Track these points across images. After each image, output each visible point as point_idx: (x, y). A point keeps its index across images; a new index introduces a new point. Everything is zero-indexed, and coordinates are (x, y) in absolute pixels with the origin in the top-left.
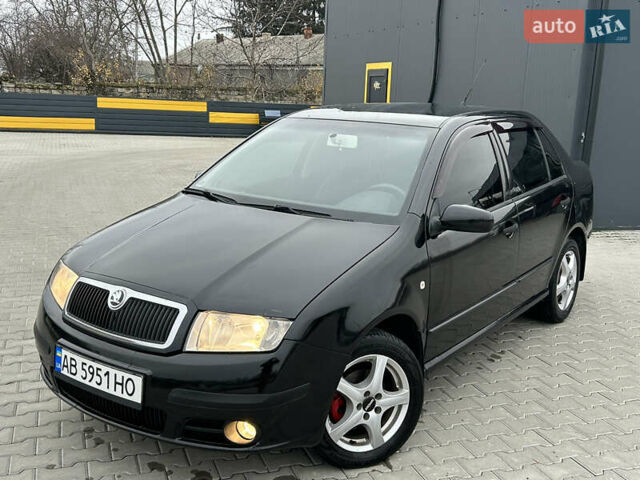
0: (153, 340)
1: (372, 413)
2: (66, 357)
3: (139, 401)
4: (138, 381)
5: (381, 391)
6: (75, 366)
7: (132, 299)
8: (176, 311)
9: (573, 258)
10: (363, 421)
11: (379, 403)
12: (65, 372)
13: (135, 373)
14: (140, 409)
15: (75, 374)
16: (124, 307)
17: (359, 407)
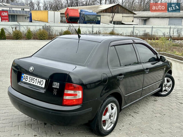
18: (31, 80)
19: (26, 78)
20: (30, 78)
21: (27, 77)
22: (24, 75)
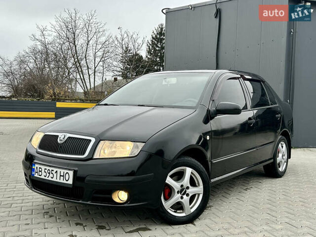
0: (79, 154)
1: (185, 196)
2: (37, 167)
3: (71, 183)
4: (71, 173)
5: (189, 185)
6: (41, 171)
7: (69, 137)
8: (90, 141)
9: (284, 145)
10: (180, 200)
11: (188, 191)
12: (36, 175)
13: (69, 170)
14: (71, 187)
15: (41, 175)
16: (65, 141)
17: (178, 192)
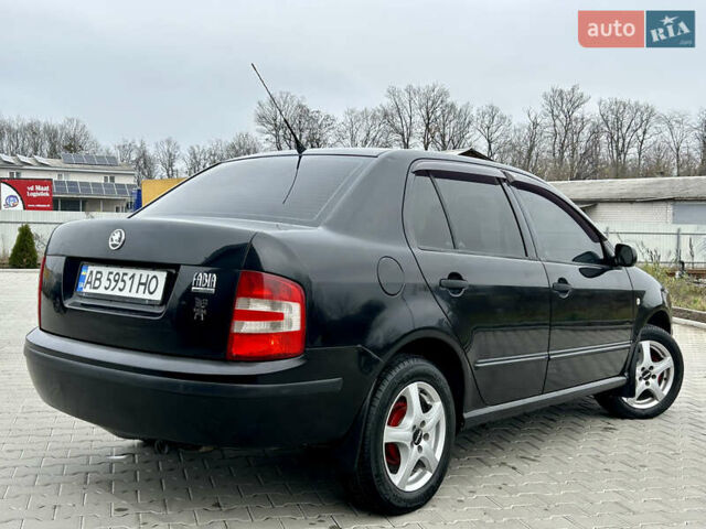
18: (113, 284)
19: (96, 279)
20: (111, 277)
21: (99, 276)
22: (91, 268)
